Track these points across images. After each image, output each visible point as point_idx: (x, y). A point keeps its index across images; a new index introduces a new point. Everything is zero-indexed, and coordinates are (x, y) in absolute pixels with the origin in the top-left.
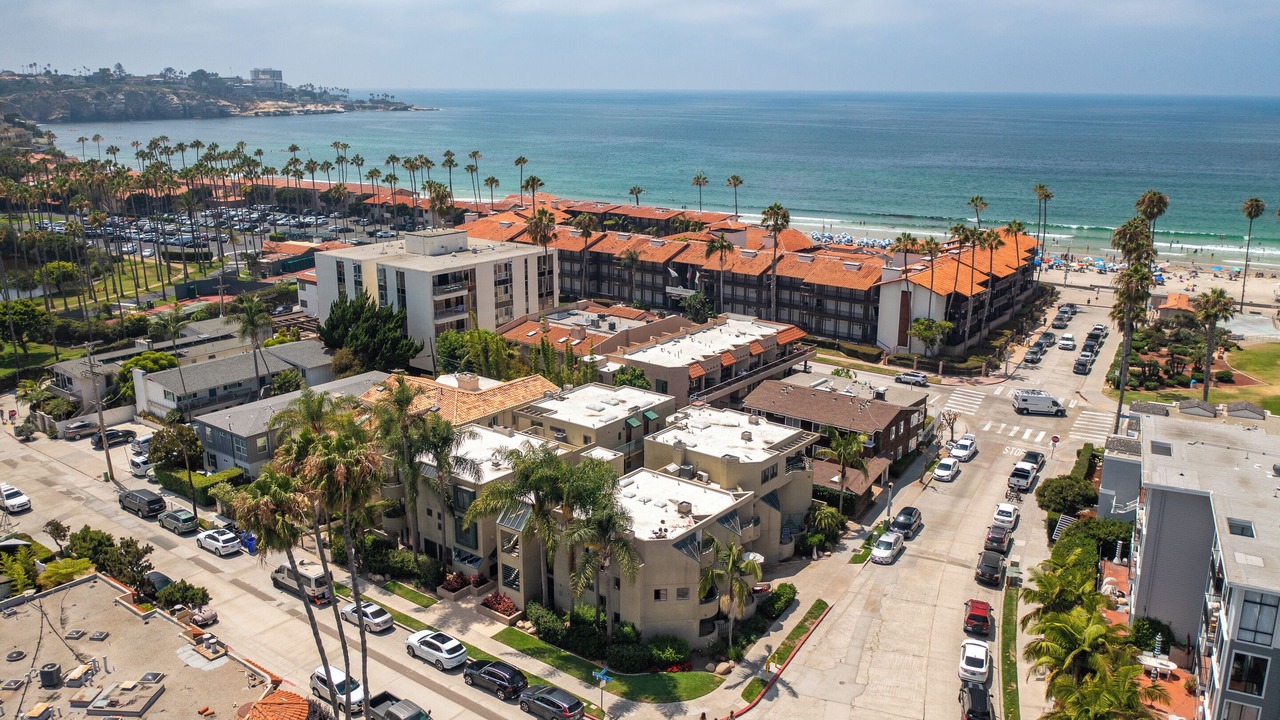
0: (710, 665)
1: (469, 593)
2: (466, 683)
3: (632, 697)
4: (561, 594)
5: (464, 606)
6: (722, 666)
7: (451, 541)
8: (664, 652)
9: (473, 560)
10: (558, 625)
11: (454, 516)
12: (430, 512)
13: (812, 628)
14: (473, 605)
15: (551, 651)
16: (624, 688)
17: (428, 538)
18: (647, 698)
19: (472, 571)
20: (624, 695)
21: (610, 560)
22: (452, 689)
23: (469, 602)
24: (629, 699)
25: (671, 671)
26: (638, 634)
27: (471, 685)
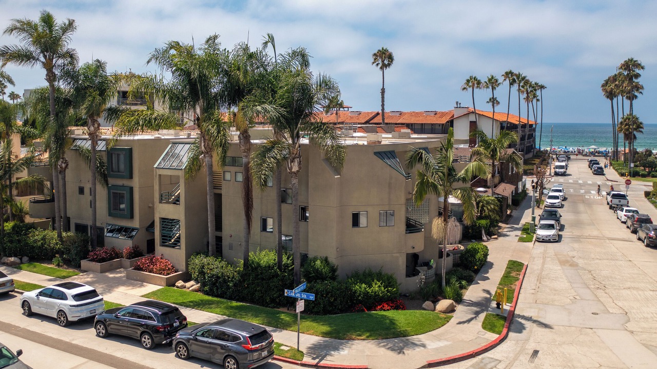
0: (428, 304)
1: (120, 266)
2: (98, 335)
3: (339, 336)
4: (231, 247)
5: (111, 276)
6: (443, 304)
7: (103, 217)
8: (370, 286)
9: (126, 231)
10: (229, 271)
11: (107, 184)
12: (81, 191)
13: (521, 277)
14: (122, 275)
15: (218, 302)
16: (325, 328)
17: (79, 222)
18: (360, 335)
19: (124, 244)
20: (325, 334)
21: (300, 163)
22: (74, 342)
23: (120, 272)
24: (336, 338)
25: (381, 310)
26: (333, 270)
27: (104, 337)
